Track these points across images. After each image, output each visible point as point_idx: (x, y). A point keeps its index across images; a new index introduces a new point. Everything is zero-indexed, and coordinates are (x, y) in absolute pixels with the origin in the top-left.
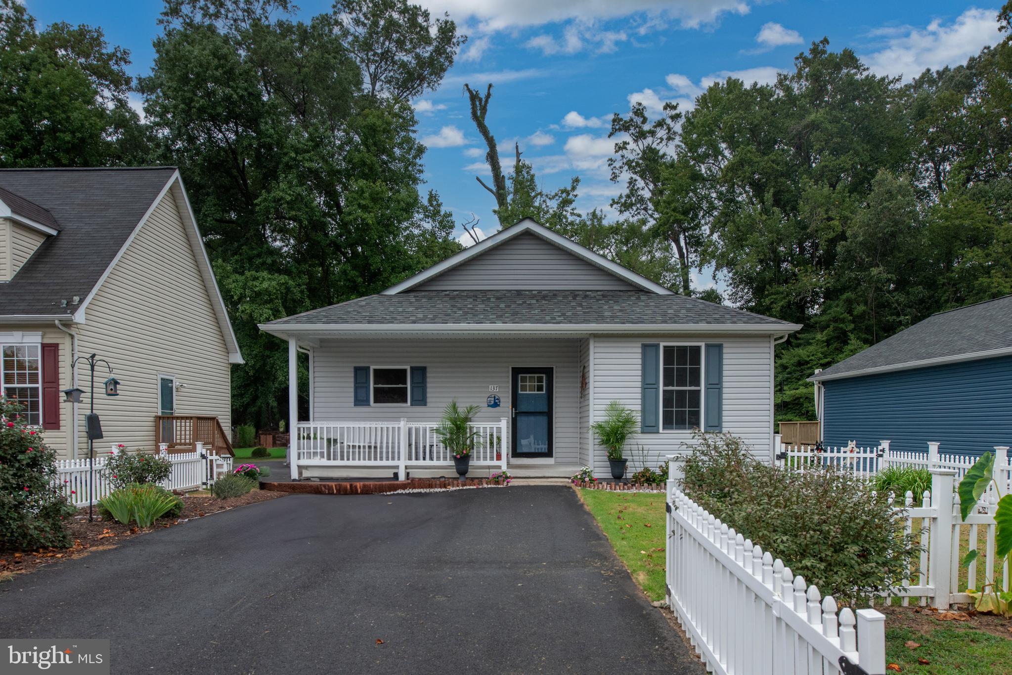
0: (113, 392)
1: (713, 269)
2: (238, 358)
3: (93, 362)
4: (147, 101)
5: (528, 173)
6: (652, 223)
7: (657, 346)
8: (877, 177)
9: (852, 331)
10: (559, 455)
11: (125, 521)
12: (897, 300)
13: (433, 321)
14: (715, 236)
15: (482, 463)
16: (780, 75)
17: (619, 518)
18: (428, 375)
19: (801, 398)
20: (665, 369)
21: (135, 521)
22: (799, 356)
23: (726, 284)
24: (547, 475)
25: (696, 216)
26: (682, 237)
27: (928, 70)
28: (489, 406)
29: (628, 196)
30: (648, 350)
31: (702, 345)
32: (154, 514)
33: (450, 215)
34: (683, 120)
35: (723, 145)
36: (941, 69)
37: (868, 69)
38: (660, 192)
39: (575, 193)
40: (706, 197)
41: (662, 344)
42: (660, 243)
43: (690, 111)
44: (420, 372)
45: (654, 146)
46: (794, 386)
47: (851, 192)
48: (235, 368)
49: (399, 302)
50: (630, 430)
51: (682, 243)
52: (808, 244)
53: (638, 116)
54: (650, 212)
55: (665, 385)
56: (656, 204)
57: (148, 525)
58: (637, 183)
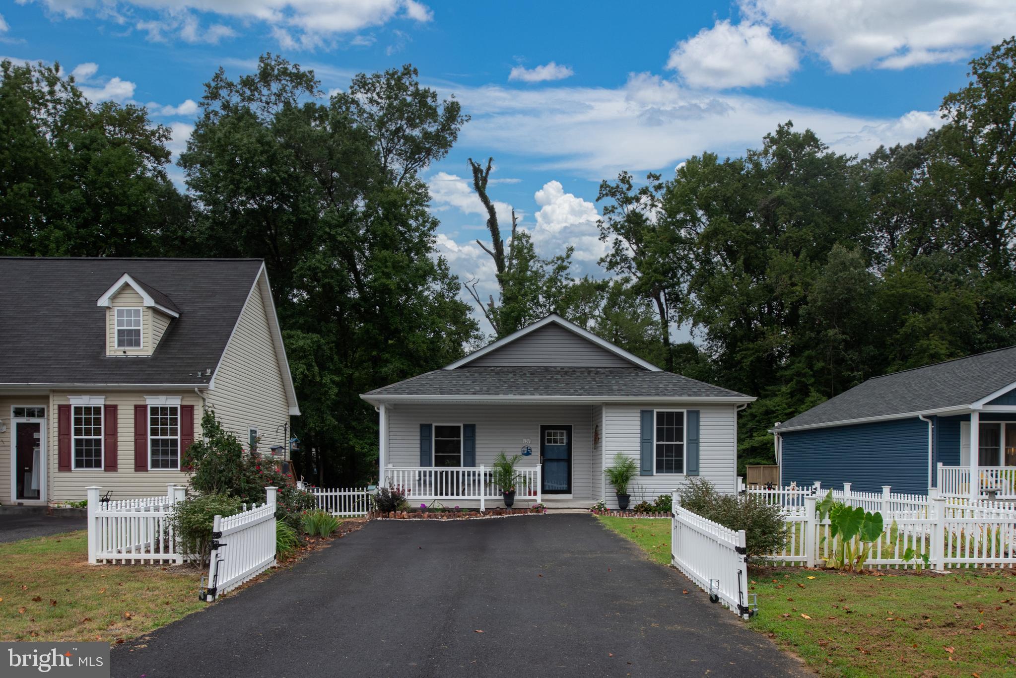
1: (691, 325)
2: (296, 411)
4: (189, 175)
5: (527, 241)
6: (634, 280)
7: (652, 412)
8: (833, 251)
9: (812, 385)
10: (576, 492)
12: (851, 358)
13: (488, 392)
14: (693, 296)
15: (523, 497)
16: (750, 151)
17: (633, 531)
18: (477, 431)
19: (768, 443)
20: (657, 429)
21: (319, 533)
22: (766, 406)
23: (702, 339)
24: (571, 506)
25: (675, 275)
26: (662, 294)
27: (882, 147)
28: (523, 454)
29: (613, 256)
30: (645, 415)
31: (685, 411)
32: (331, 528)
33: (457, 278)
34: (664, 191)
35: (700, 213)
36: (893, 146)
37: (828, 148)
38: (640, 253)
39: (569, 260)
40: (685, 257)
41: (655, 411)
42: (642, 298)
43: (670, 181)
44: (471, 430)
45: (637, 211)
46: (762, 433)
47: (812, 261)
48: (293, 418)
49: (459, 377)
50: (632, 473)
51: (663, 300)
52: (774, 303)
53: (624, 183)
54: (633, 270)
55: (658, 440)
56: (640, 266)
58: (622, 243)
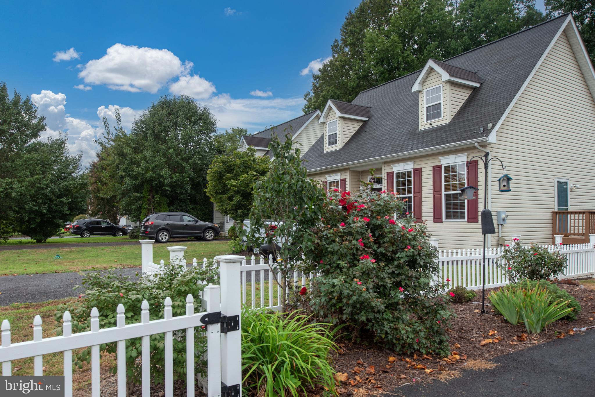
0: (506, 188)
3: (486, 160)
11: (514, 321)
21: (524, 324)
32: (544, 320)
57: (539, 331)
